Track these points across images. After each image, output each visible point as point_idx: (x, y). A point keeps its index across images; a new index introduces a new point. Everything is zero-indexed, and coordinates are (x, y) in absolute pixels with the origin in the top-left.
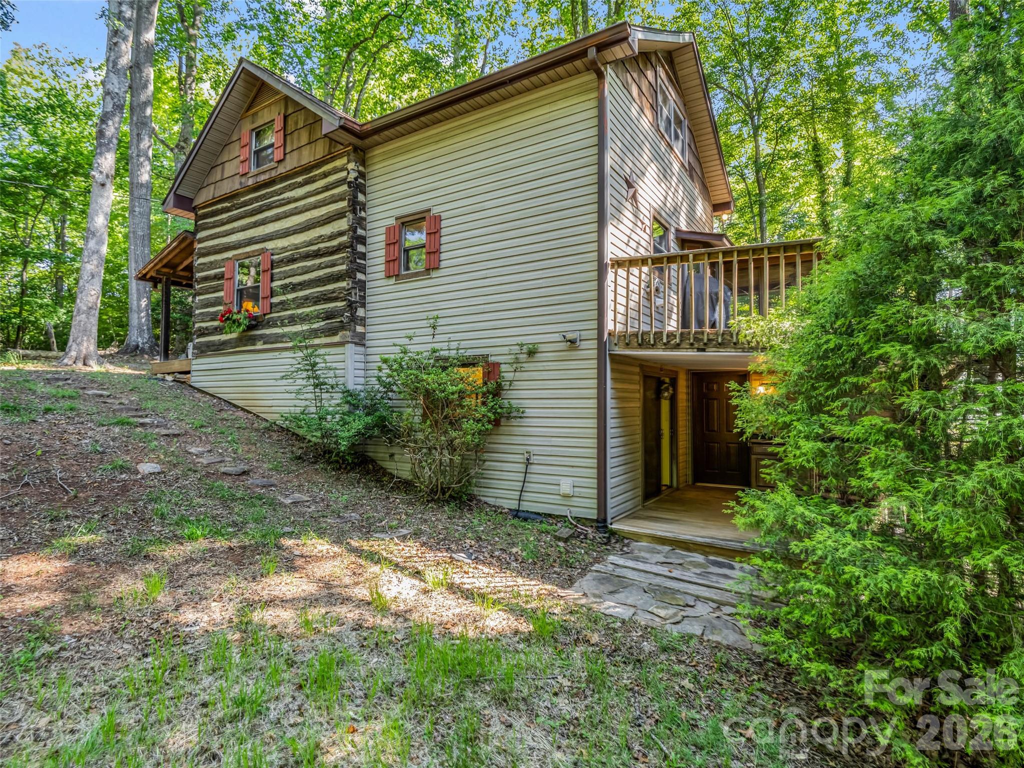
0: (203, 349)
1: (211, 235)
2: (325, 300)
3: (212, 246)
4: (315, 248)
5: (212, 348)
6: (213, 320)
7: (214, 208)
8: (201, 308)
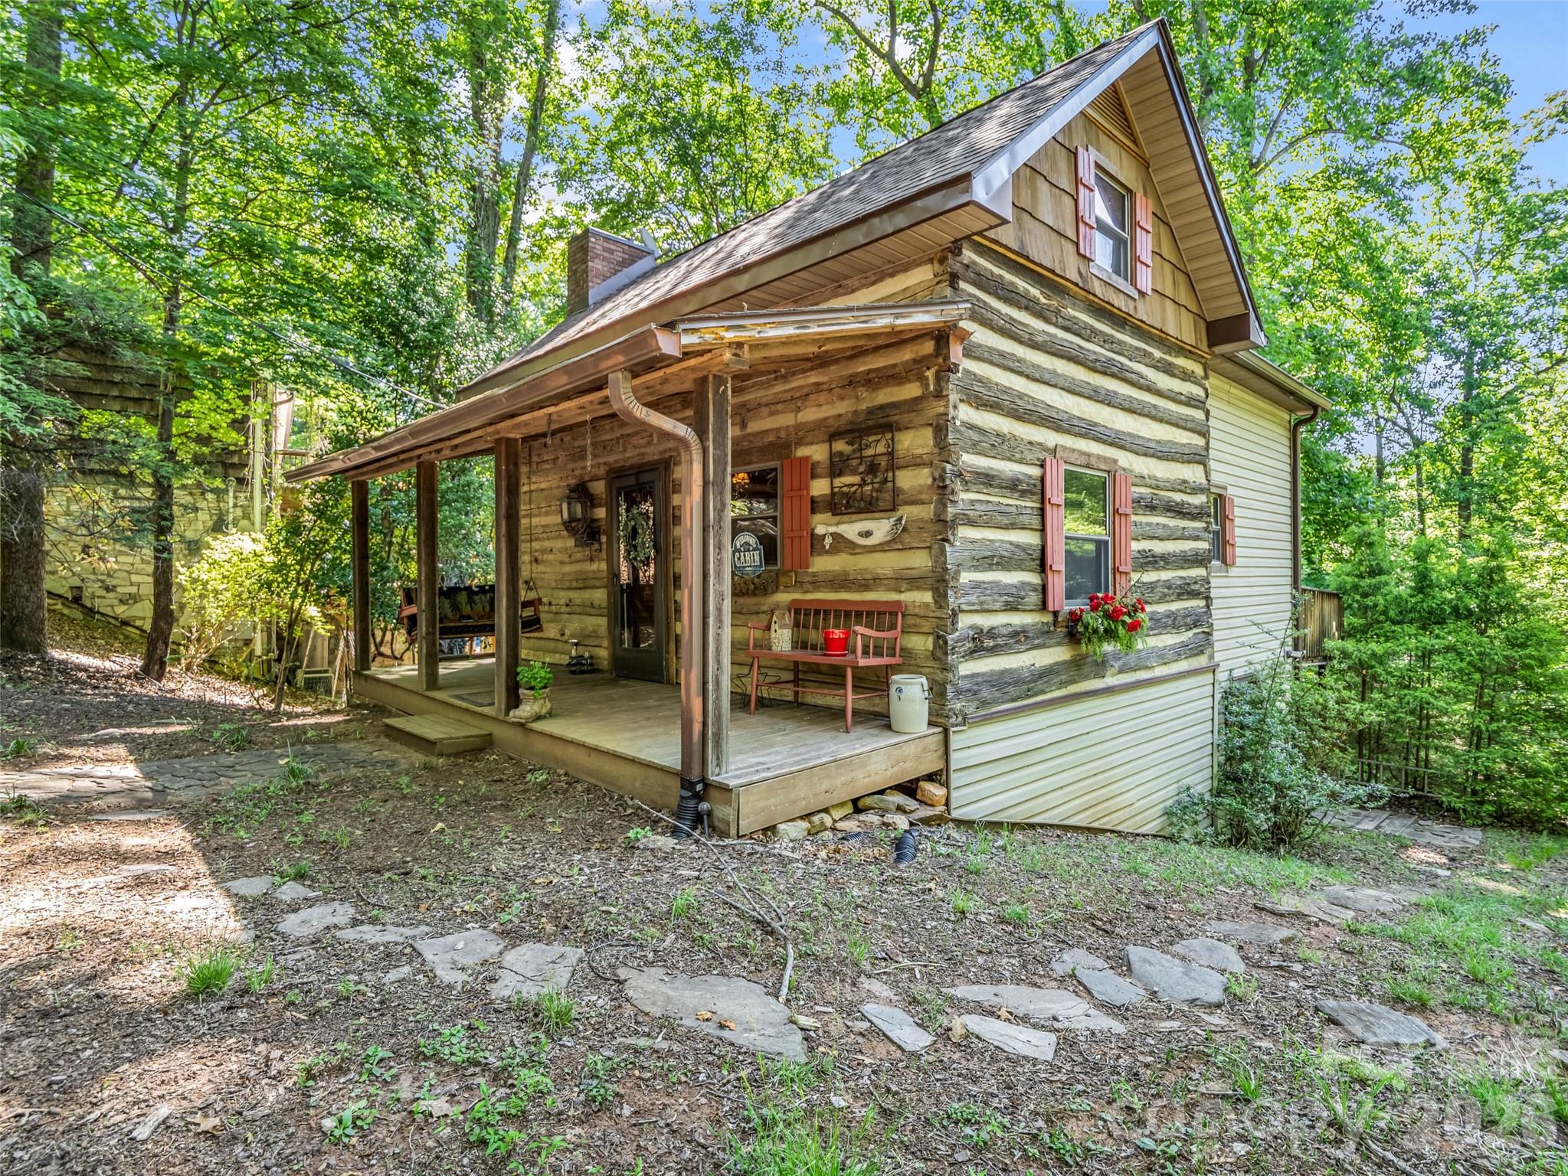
0: (985, 693)
1: (1002, 354)
2: (1189, 593)
3: (1007, 391)
4: (1178, 497)
5: (1013, 691)
6: (1010, 608)
7: (1008, 277)
8: (976, 569)
